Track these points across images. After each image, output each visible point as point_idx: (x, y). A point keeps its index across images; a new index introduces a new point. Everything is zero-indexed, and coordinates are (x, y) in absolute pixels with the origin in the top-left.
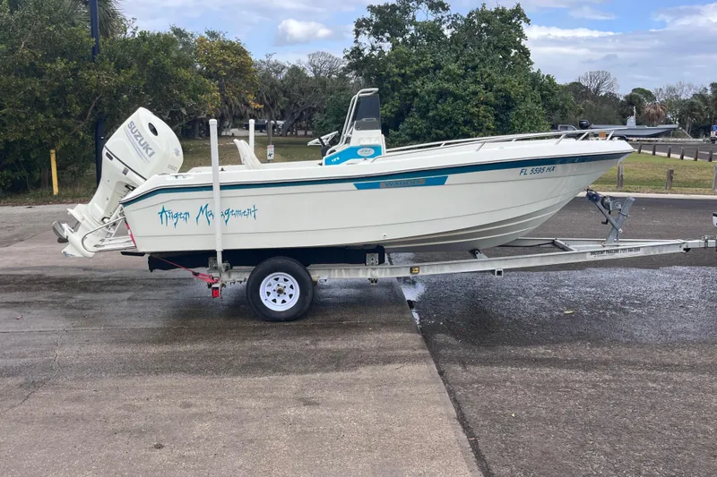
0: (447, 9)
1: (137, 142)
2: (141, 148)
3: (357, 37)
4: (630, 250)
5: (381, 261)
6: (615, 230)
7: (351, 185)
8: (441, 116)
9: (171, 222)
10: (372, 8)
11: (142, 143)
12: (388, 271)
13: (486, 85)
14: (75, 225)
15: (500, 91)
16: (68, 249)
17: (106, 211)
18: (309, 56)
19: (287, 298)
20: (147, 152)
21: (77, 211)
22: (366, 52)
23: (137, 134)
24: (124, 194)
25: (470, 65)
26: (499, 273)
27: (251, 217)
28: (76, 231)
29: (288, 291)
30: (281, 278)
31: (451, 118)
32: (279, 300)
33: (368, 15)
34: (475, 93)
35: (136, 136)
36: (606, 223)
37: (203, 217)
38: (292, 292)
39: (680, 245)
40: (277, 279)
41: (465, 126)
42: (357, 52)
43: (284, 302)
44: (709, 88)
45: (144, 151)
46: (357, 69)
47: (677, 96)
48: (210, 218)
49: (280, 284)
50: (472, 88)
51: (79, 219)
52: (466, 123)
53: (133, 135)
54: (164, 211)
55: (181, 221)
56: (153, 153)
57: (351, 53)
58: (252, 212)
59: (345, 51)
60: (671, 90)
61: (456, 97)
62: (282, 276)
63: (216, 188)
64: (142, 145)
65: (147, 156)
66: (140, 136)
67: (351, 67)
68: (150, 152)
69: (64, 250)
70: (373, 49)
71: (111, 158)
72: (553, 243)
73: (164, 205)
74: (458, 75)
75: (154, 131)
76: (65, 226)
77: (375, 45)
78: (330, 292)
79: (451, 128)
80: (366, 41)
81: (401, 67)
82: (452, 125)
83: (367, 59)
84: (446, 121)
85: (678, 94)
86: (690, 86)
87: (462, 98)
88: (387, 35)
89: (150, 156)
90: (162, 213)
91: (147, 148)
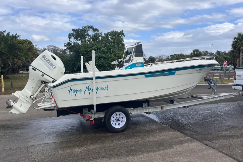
0: (98, 31)
1: (48, 63)
2: (50, 65)
3: (70, 39)
4: (221, 97)
5: (148, 106)
6: (214, 91)
7: (143, 76)
8: (100, 64)
9: (74, 94)
10: (73, 30)
11: (50, 63)
12: (154, 109)
13: (114, 54)
14: (16, 100)
15: (118, 56)
16: (13, 111)
17: (32, 93)
18: (47, 46)
19: (120, 122)
20: (52, 67)
21: (17, 94)
22: (72, 44)
23: (47, 60)
24: (40, 85)
25: (109, 48)
26: (188, 107)
27: (106, 90)
28: (16, 102)
29: (121, 119)
30: (118, 114)
31: (103, 65)
32: (117, 124)
33: (72, 32)
34: (111, 57)
35: (47, 61)
36: (210, 88)
37: (87, 91)
38: (122, 120)
39: (232, 94)
40: (116, 115)
41: (108, 67)
42: (69, 44)
43: (119, 124)
44: (170, 56)
45: (51, 67)
46: (70, 49)
47: (161, 59)
48: (90, 91)
49: (118, 117)
50: (110, 56)
51: (18, 97)
52: (108, 66)
53: (45, 60)
54: (71, 89)
55: (78, 93)
56: (55, 67)
57: (67, 44)
58: (106, 88)
59: (65, 44)
60: (160, 57)
61: (105, 58)
62: (118, 113)
63: (94, 79)
64: (50, 64)
65: (52, 68)
66: (49, 60)
67: (68, 49)
68: (54, 67)
69: (10, 111)
70: (74, 43)
71: (35, 70)
72: (192, 97)
73: (71, 87)
74: (105, 52)
75: (55, 59)
76: (11, 100)
77: (75, 42)
78: (134, 119)
79: (104, 68)
80: (73, 40)
81: (85, 49)
82: (104, 67)
83: (73, 46)
84: (102, 66)
85: (162, 58)
86: (165, 56)
87: (107, 58)
88: (80, 39)
89: (54, 68)
90: (70, 90)
91: (52, 65)
